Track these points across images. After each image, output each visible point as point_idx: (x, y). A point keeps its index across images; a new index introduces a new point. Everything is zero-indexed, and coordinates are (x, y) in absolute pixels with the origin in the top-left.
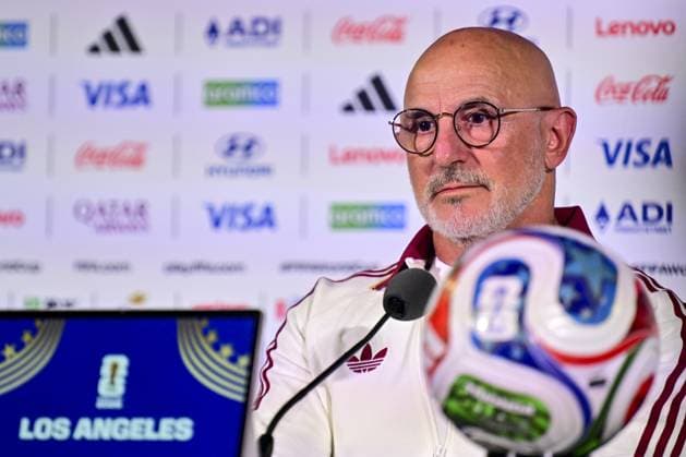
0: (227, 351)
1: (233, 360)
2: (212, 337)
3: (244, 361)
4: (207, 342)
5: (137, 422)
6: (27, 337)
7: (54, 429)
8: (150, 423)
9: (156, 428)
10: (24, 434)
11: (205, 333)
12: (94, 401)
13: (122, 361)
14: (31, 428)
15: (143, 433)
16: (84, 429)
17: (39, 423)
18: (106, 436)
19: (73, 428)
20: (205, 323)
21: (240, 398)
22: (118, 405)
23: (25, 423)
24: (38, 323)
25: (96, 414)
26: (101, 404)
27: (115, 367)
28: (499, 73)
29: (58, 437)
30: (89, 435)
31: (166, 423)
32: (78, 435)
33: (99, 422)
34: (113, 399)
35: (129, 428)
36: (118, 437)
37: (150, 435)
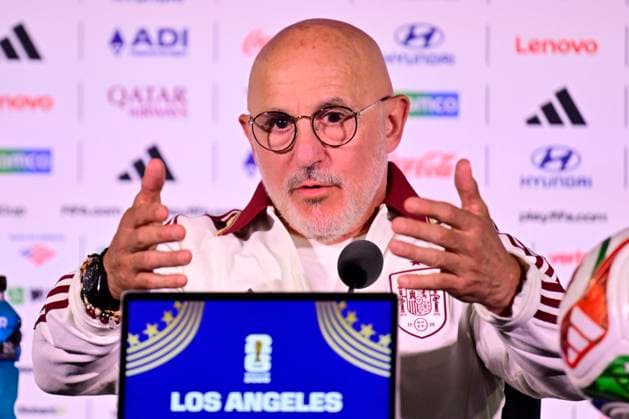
0: (368, 330)
1: (375, 339)
2: (352, 317)
3: (385, 340)
4: (348, 323)
5: (286, 396)
6: (167, 317)
7: (205, 403)
8: (300, 396)
9: (306, 401)
10: (175, 406)
11: (345, 314)
12: (243, 377)
13: (266, 340)
14: (182, 401)
15: (294, 405)
16: (235, 402)
17: (190, 397)
18: (257, 408)
19: (224, 401)
20: (343, 305)
21: (387, 374)
22: (266, 379)
23: (175, 396)
24: (177, 305)
25: (245, 388)
26: (248, 379)
27: (259, 345)
28: (349, 72)
29: (209, 409)
30: (240, 408)
31: (315, 397)
32: (229, 408)
33: (249, 396)
34: (261, 374)
35: (279, 400)
36: (269, 409)
37: (301, 408)
